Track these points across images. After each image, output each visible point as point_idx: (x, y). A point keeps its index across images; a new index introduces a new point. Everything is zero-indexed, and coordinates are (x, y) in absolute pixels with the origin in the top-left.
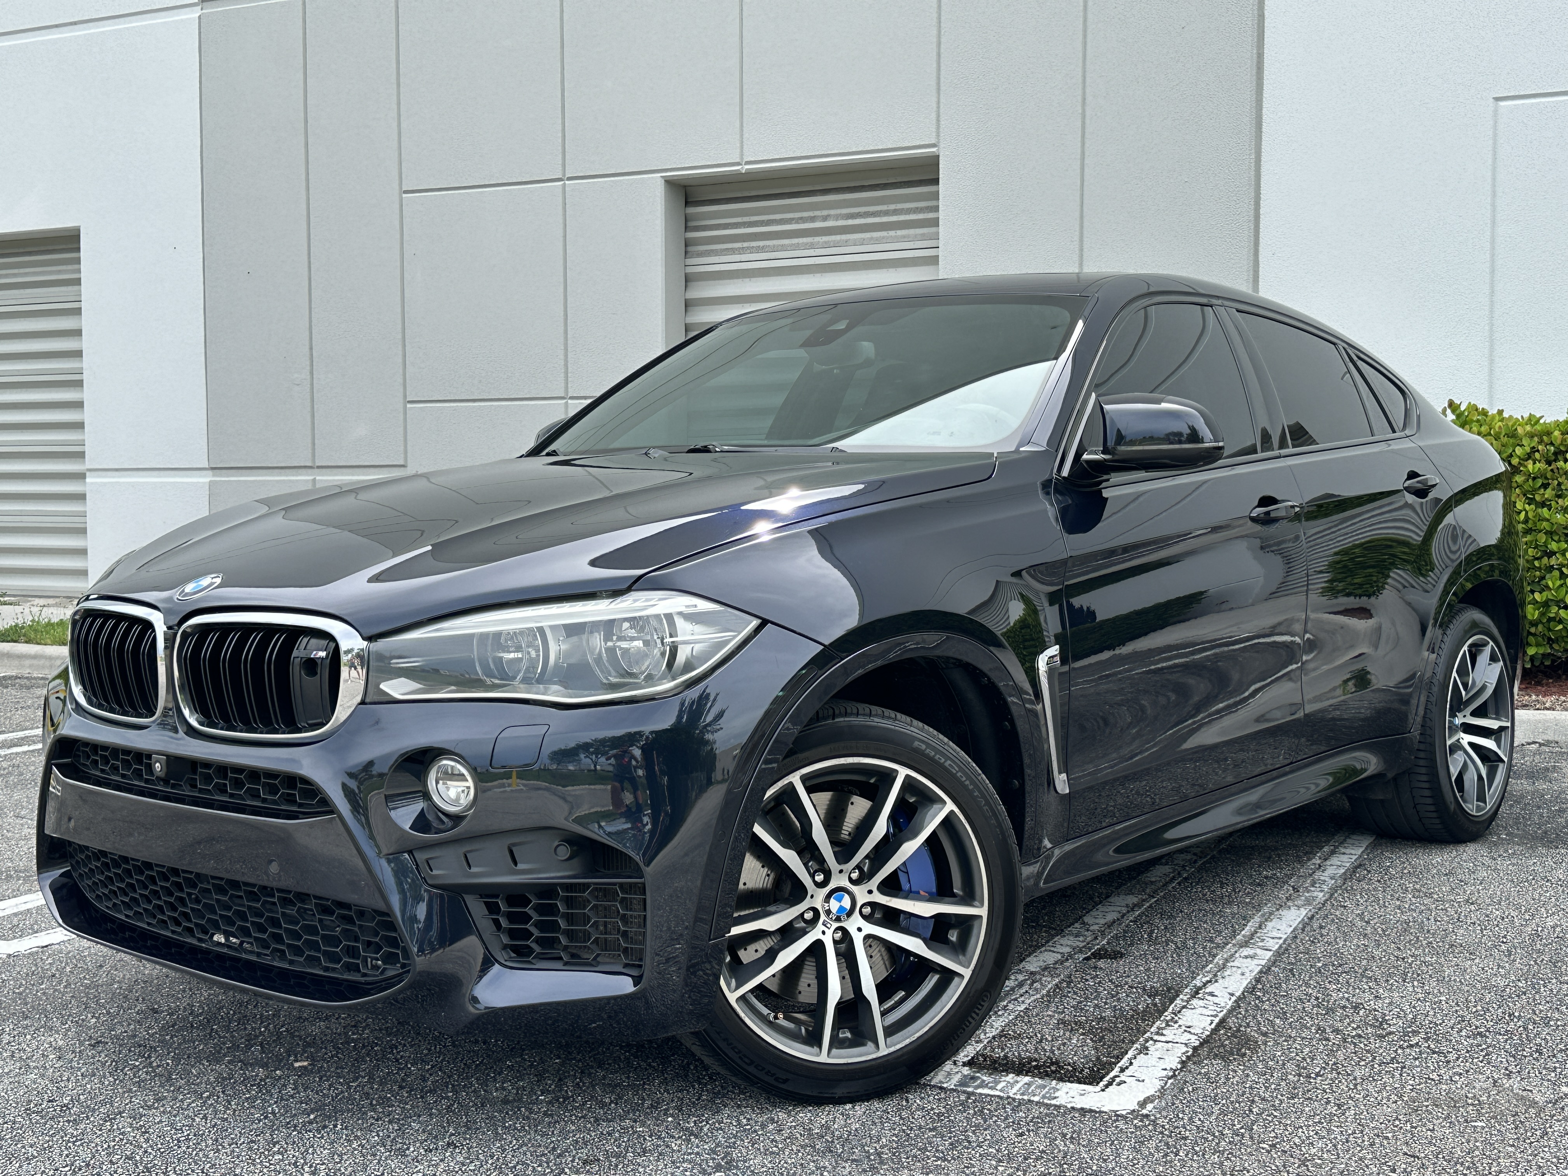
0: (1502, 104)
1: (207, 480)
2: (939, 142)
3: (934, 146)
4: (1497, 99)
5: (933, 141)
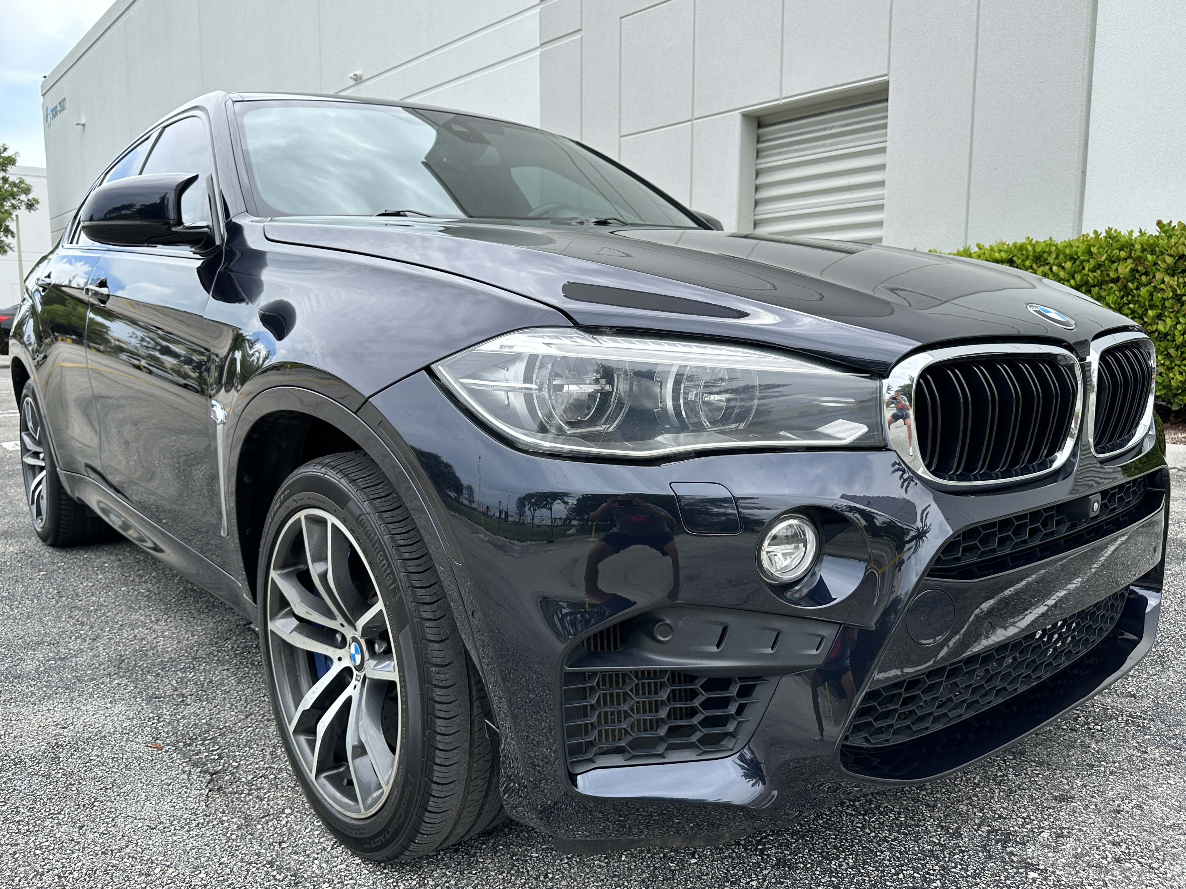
2: (889, 72)
3: (886, 75)
5: (885, 72)
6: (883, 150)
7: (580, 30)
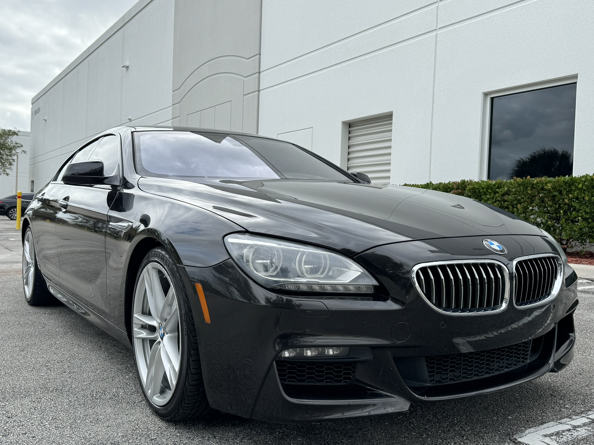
7: (179, 116)
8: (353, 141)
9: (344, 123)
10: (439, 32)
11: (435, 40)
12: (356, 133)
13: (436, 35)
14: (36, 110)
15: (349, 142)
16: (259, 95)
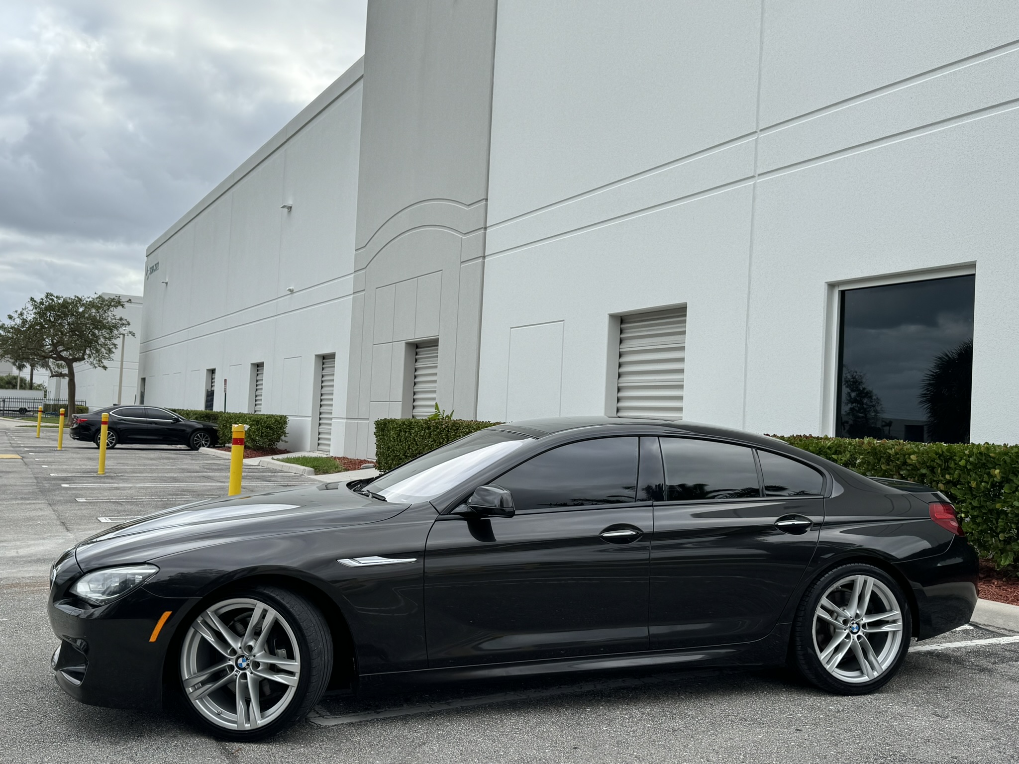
0: (512, 329)
1: (345, 421)
4: (511, 328)
5: (438, 334)
6: (436, 367)
7: (364, 290)
8: (626, 346)
9: (613, 317)
10: (758, 181)
11: (752, 194)
12: (631, 332)
13: (754, 184)
14: (153, 266)
15: (621, 347)
16: (484, 262)
